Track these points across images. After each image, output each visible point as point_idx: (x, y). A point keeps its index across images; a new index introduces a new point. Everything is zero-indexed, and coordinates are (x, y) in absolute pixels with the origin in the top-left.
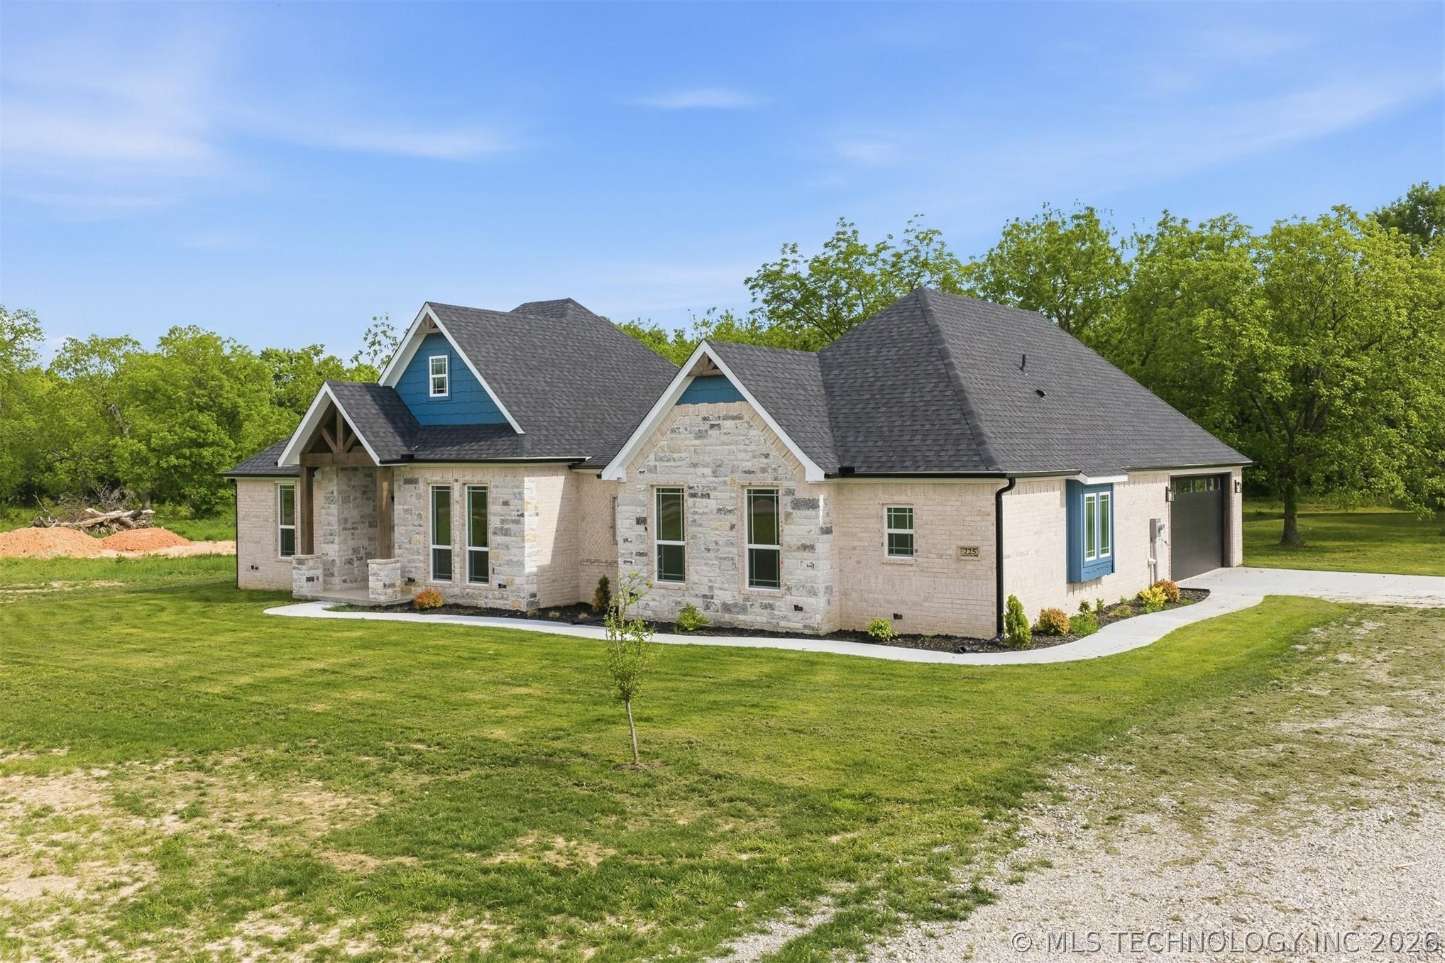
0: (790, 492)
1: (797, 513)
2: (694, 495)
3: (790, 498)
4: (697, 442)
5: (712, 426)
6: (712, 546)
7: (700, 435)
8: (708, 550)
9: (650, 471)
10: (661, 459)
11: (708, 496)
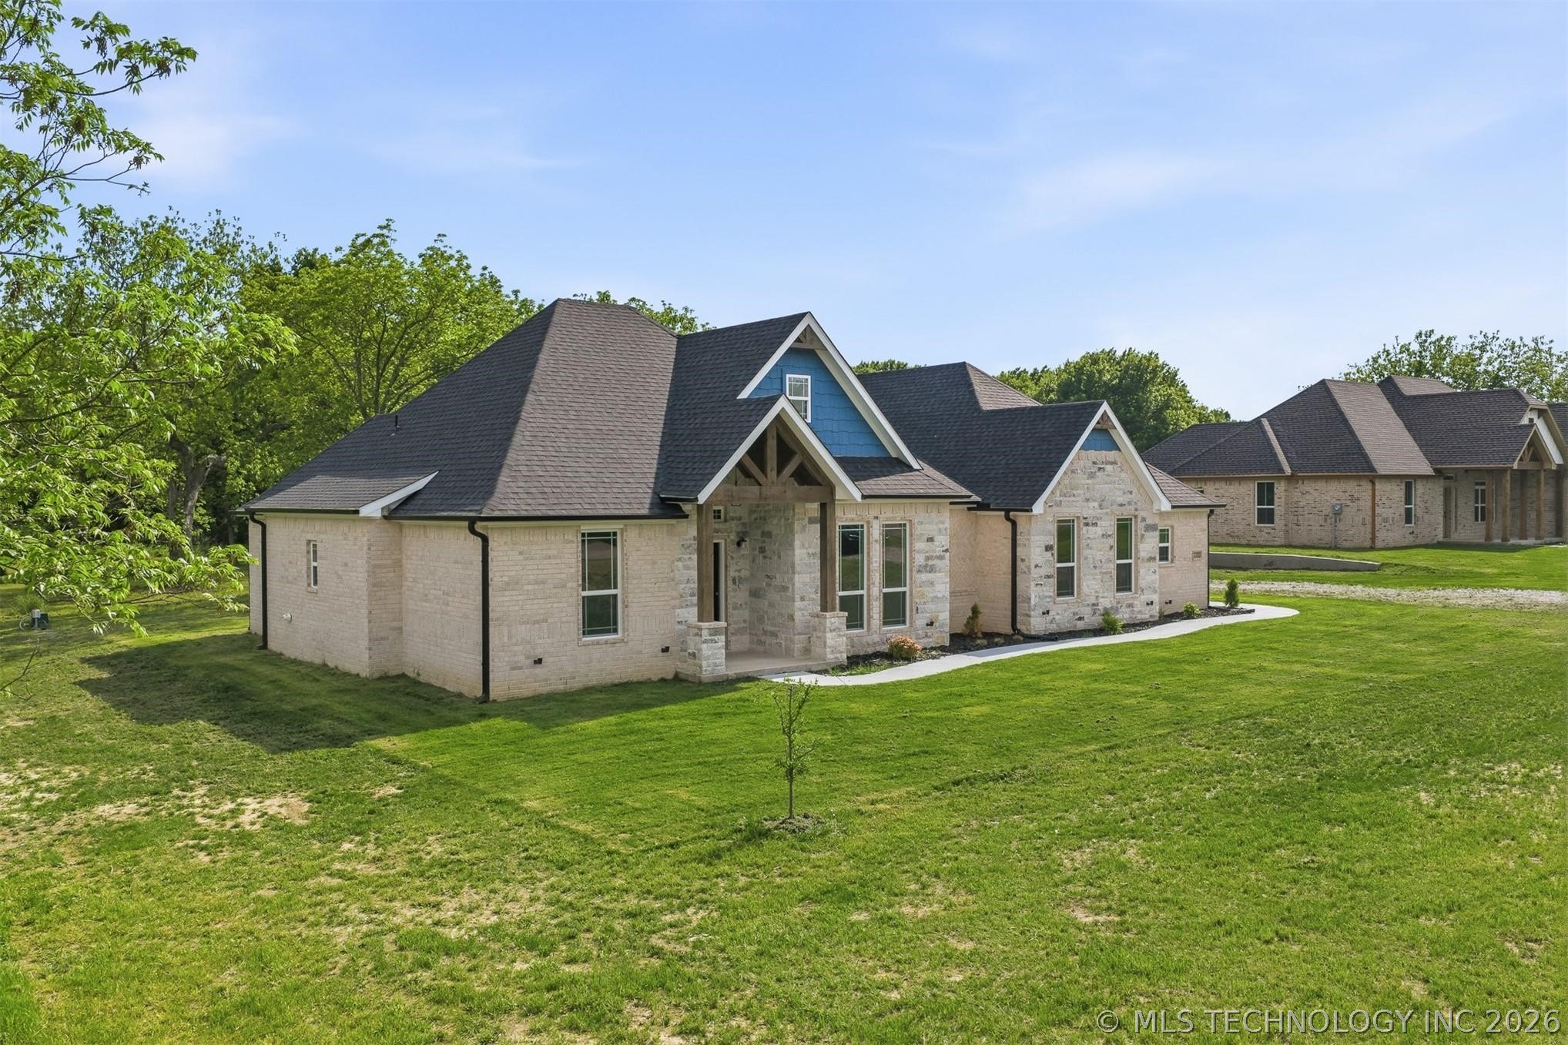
0: (1144, 519)
1: (1147, 534)
2: (1087, 524)
3: (1143, 524)
4: (1090, 481)
5: (1100, 469)
6: (1098, 564)
7: (1092, 476)
8: (1095, 567)
9: (1057, 505)
10: (1065, 496)
11: (1095, 524)
